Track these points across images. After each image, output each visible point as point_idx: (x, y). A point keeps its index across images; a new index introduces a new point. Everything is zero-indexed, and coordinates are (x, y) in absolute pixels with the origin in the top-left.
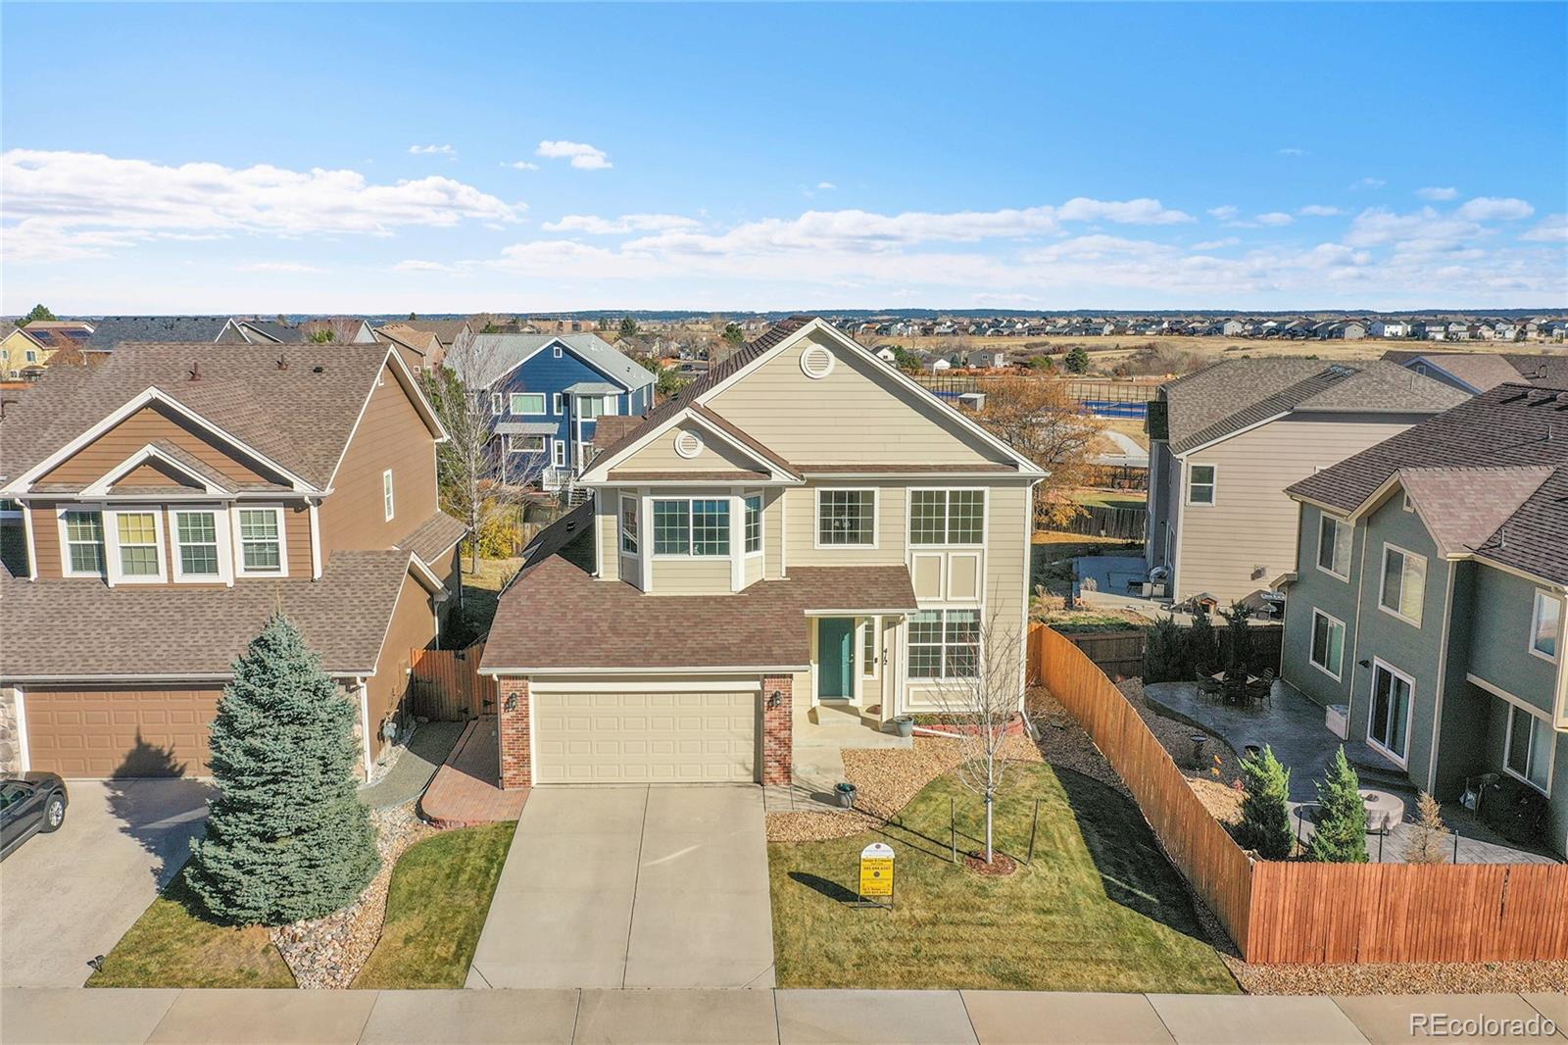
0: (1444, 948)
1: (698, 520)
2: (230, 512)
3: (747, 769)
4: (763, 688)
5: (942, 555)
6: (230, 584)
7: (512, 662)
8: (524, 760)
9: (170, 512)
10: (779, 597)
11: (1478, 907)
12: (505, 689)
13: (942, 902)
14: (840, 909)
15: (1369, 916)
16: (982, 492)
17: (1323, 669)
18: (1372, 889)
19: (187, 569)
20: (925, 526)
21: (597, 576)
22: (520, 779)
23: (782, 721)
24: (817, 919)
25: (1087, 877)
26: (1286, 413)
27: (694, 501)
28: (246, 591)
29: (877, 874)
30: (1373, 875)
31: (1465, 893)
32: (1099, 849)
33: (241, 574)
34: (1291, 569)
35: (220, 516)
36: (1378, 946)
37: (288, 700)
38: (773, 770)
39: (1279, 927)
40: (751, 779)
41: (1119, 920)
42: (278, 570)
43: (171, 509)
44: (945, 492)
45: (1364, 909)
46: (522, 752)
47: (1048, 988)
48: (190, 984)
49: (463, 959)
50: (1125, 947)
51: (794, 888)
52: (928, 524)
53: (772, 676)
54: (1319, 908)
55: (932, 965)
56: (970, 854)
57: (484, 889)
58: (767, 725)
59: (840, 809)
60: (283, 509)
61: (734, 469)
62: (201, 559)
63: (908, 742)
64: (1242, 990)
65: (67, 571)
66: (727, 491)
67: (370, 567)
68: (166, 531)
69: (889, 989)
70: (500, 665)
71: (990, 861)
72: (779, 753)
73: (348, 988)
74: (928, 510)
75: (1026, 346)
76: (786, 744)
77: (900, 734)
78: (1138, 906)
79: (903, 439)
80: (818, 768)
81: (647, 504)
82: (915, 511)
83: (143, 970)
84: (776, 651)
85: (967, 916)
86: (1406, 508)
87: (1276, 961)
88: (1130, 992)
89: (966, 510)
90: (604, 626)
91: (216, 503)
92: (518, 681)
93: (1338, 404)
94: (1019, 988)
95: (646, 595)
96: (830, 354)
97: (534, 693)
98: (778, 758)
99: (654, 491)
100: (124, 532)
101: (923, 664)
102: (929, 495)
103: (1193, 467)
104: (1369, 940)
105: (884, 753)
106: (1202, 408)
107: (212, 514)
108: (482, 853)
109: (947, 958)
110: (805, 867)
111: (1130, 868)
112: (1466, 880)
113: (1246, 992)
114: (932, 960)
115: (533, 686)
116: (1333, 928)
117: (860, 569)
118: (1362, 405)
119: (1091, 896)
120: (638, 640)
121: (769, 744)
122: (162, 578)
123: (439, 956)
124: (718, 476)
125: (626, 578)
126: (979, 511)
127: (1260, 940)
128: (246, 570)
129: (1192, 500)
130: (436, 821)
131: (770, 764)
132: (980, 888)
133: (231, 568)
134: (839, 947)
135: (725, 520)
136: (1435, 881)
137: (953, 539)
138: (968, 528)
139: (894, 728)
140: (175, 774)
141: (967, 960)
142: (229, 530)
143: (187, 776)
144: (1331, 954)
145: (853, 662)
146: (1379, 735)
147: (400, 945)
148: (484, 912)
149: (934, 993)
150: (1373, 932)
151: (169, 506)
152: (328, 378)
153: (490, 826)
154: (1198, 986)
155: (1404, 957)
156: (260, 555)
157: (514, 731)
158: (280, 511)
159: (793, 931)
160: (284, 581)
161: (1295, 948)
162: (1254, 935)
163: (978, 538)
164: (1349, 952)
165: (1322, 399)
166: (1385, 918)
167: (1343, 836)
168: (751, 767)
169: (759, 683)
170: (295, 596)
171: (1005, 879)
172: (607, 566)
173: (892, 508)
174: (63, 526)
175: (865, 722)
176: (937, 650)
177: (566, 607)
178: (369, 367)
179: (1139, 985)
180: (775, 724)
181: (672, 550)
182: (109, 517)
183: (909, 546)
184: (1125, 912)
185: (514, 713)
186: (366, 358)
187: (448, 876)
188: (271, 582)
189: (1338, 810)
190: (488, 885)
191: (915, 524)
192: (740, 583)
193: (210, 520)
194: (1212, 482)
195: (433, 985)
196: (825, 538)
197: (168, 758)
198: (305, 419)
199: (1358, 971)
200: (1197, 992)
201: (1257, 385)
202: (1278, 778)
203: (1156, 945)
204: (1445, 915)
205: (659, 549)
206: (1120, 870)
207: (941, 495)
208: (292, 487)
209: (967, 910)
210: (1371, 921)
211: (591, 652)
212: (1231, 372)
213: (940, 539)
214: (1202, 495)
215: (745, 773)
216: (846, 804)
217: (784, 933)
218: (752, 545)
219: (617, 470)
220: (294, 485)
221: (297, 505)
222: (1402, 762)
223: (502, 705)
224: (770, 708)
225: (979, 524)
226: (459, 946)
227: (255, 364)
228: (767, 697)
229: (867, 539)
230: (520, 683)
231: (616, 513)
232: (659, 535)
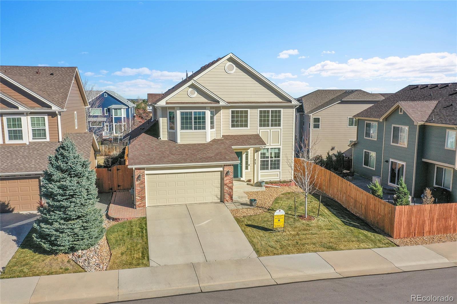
1: (195, 118)
2: (27, 117)
3: (218, 198)
4: (224, 170)
5: (269, 130)
6: (28, 144)
7: (140, 164)
8: (143, 198)
9: (4, 117)
10: (222, 143)
11: (455, 216)
12: (137, 173)
13: (297, 229)
14: (267, 234)
15: (427, 221)
16: (281, 110)
17: (368, 167)
18: (428, 212)
19: (10, 138)
20: (264, 123)
21: (160, 139)
22: (142, 205)
23: (230, 180)
24: (261, 236)
25: (336, 220)
26: (340, 102)
27: (194, 112)
28: (34, 146)
29: (279, 220)
30: (428, 208)
31: (451, 212)
32: (335, 213)
33: (31, 140)
35: (24, 119)
36: (429, 230)
37: (74, 167)
38: (227, 197)
39: (402, 226)
40: (219, 201)
41: (351, 230)
42: (46, 138)
43: (4, 116)
44: (269, 110)
45: (425, 219)
46: (143, 195)
47: (342, 250)
48: (43, 274)
49: (146, 258)
50: (358, 238)
51: (249, 229)
52: (264, 121)
53: (227, 165)
54: (413, 220)
55: (304, 246)
56: (299, 216)
57: (143, 237)
58: (225, 182)
60: (47, 116)
61: (207, 101)
62: (16, 135)
63: (263, 189)
64: (397, 245)
66: (205, 108)
67: (79, 138)
69: (294, 254)
70: (135, 164)
71: (307, 217)
72: (229, 191)
73: (106, 270)
74: (265, 116)
76: (231, 188)
77: (261, 186)
78: (354, 226)
79: (257, 93)
81: (178, 113)
82: (261, 116)
83: (21, 271)
84: (227, 157)
85: (307, 232)
86: (400, 113)
87: (402, 237)
88: (366, 249)
89: (276, 116)
90: (168, 153)
91: (22, 114)
92: (141, 170)
93: (354, 99)
94: (334, 250)
95: (179, 143)
96: (234, 66)
97: (146, 174)
98: (229, 193)
99: (181, 108)
101: (264, 166)
102: (265, 111)
103: (314, 118)
104: (427, 229)
105: (257, 192)
107: (20, 118)
108: (138, 227)
109: (308, 244)
110: (250, 223)
111: (347, 217)
112: (452, 208)
114: (303, 245)
115: (146, 172)
116: (417, 226)
118: (360, 99)
119: (340, 225)
120: (180, 156)
121: (226, 188)
123: (136, 258)
124: (202, 103)
125: (171, 139)
126: (280, 116)
127: (397, 231)
128: (33, 139)
129: (314, 128)
130: (116, 219)
131: (226, 195)
132: (307, 224)
133: (28, 138)
134: (272, 243)
135: (204, 118)
136: (444, 209)
137: (272, 126)
138: (277, 122)
139: (259, 185)
140: (10, 211)
141: (314, 244)
142: (26, 124)
143: (15, 212)
144: (417, 233)
145: (242, 166)
146: (393, 182)
147: (120, 255)
148: (147, 243)
149: (308, 254)
150: (428, 226)
151: (3, 115)
152: (56, 77)
153: (136, 219)
154: (384, 246)
155: (436, 233)
156: (38, 133)
157: (140, 188)
158: (46, 117)
159: (255, 240)
160: (48, 142)
161: (407, 233)
162: (396, 229)
163: (279, 125)
164: (422, 233)
165: (349, 98)
166: (431, 221)
168: (219, 197)
169: (222, 168)
170: (53, 147)
171: (313, 221)
172: (164, 136)
173: (253, 115)
176: (268, 161)
177: (153, 148)
178: (70, 74)
179: (368, 247)
180: (228, 181)
181: (187, 128)
183: (259, 128)
184: (352, 228)
185: (140, 182)
186: (68, 71)
187: (128, 234)
188: (43, 143)
190: (145, 235)
191: (261, 121)
192: (209, 140)
193: (20, 120)
194: (319, 123)
195: (138, 266)
196: (233, 126)
197: (7, 206)
198: (51, 88)
199: (425, 238)
201: (326, 97)
203: (366, 236)
204: (446, 219)
205: (182, 128)
206: (344, 218)
207: (268, 112)
208: (52, 108)
209: (306, 231)
210: (427, 222)
211: (166, 160)
213: (268, 126)
214: (317, 126)
215: (217, 199)
216: (254, 205)
217: (252, 241)
218: (212, 127)
219: (168, 101)
220: (52, 107)
221: (53, 115)
223: (136, 179)
224: (226, 176)
225: (280, 120)
226: (143, 254)
227: (28, 72)
228: (225, 172)
229: (246, 126)
230: (142, 171)
231: (167, 117)
232: (182, 123)
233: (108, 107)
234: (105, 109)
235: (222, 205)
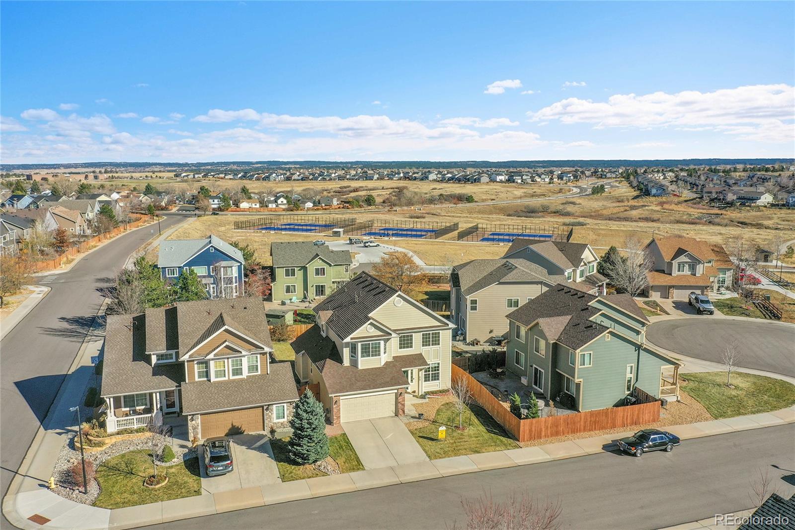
1: (372, 348)
2: (246, 358)
3: (393, 413)
4: (397, 392)
5: (430, 349)
6: (246, 378)
7: (337, 392)
8: (339, 417)
9: (229, 360)
10: (393, 366)
11: (563, 424)
12: (335, 400)
14: (434, 443)
15: (543, 428)
16: (439, 332)
17: (519, 366)
19: (233, 375)
20: (426, 343)
21: (344, 365)
22: (338, 422)
23: (403, 399)
24: (430, 445)
25: (482, 429)
26: (497, 283)
27: (371, 343)
28: (251, 380)
29: (442, 434)
30: (540, 420)
32: (482, 422)
33: (248, 374)
35: (244, 359)
36: (545, 435)
38: (401, 412)
39: (526, 433)
40: (394, 415)
41: (492, 437)
42: (258, 372)
46: (338, 415)
47: (483, 452)
49: (360, 464)
50: (495, 442)
51: (421, 439)
52: (426, 342)
53: (400, 388)
54: (533, 428)
57: (351, 449)
58: (399, 401)
59: (422, 420)
60: (260, 355)
61: (382, 334)
62: (237, 372)
63: (427, 400)
64: (521, 447)
65: (197, 379)
66: (380, 340)
68: (229, 365)
69: (453, 457)
70: (334, 393)
71: (461, 428)
72: (401, 407)
73: (340, 473)
74: (426, 338)
75: (340, 188)
76: (404, 405)
77: (425, 398)
78: (495, 433)
79: (420, 320)
80: (409, 410)
81: (360, 345)
82: (423, 338)
83: (293, 477)
84: (400, 382)
86: (540, 328)
87: (526, 440)
88: (499, 451)
89: (436, 337)
90: (354, 379)
91: (243, 356)
92: (338, 397)
93: (512, 279)
94: (478, 453)
95: (359, 369)
96: (402, 300)
97: (341, 400)
98: (402, 409)
99: (361, 341)
100: (216, 367)
101: (427, 379)
102: (426, 334)
103: (470, 300)
104: (543, 434)
105: (422, 404)
106: (469, 278)
107: (242, 359)
108: (343, 441)
109: (461, 449)
110: (421, 435)
111: (490, 425)
112: (560, 418)
114: (458, 450)
115: (341, 398)
116: (536, 432)
117: (410, 355)
118: (518, 279)
119: (485, 433)
121: (400, 405)
122: (226, 378)
123: (355, 464)
124: (378, 336)
125: (353, 365)
126: (439, 337)
128: (250, 373)
131: (400, 410)
132: (461, 434)
133: (245, 373)
134: (438, 450)
135: (379, 347)
137: (433, 345)
138: (436, 342)
139: (423, 397)
140: (242, 433)
141: (465, 449)
142: (245, 363)
143: (245, 433)
144: (536, 437)
146: (536, 384)
147: (343, 464)
149: (462, 457)
150: (544, 432)
151: (229, 358)
152: (250, 311)
153: (339, 435)
154: (512, 448)
155: (550, 436)
156: (253, 368)
157: (337, 410)
159: (427, 448)
160: (260, 375)
161: (529, 437)
162: (521, 436)
163: (439, 344)
164: (540, 437)
165: (507, 278)
166: (546, 428)
167: (534, 412)
169: (396, 390)
170: (266, 380)
171: (466, 431)
172: (346, 362)
173: (417, 338)
174: (196, 366)
175: (414, 396)
176: (429, 374)
177: (341, 374)
179: (501, 449)
180: (401, 400)
181: (366, 356)
182: (212, 363)
183: (422, 348)
184: (493, 435)
185: (337, 405)
186: (256, 302)
187: (340, 448)
188: (255, 376)
189: (532, 405)
191: (423, 342)
192: (383, 363)
193: (241, 361)
194: (477, 304)
195: (359, 470)
196: (401, 348)
197: (240, 429)
199: (541, 440)
202: (518, 399)
203: (501, 441)
204: (557, 426)
205: (362, 356)
206: (488, 426)
207: (429, 334)
209: (461, 439)
213: (429, 345)
214: (474, 308)
216: (422, 418)
217: (425, 449)
218: (385, 352)
219: (353, 337)
220: (264, 349)
221: (264, 354)
222: (542, 391)
223: (334, 404)
224: (400, 396)
225: (439, 340)
226: (357, 461)
227: (224, 307)
228: (399, 394)
229: (411, 347)
232: (362, 353)
233: (215, 265)
234: (211, 267)
235: (396, 418)
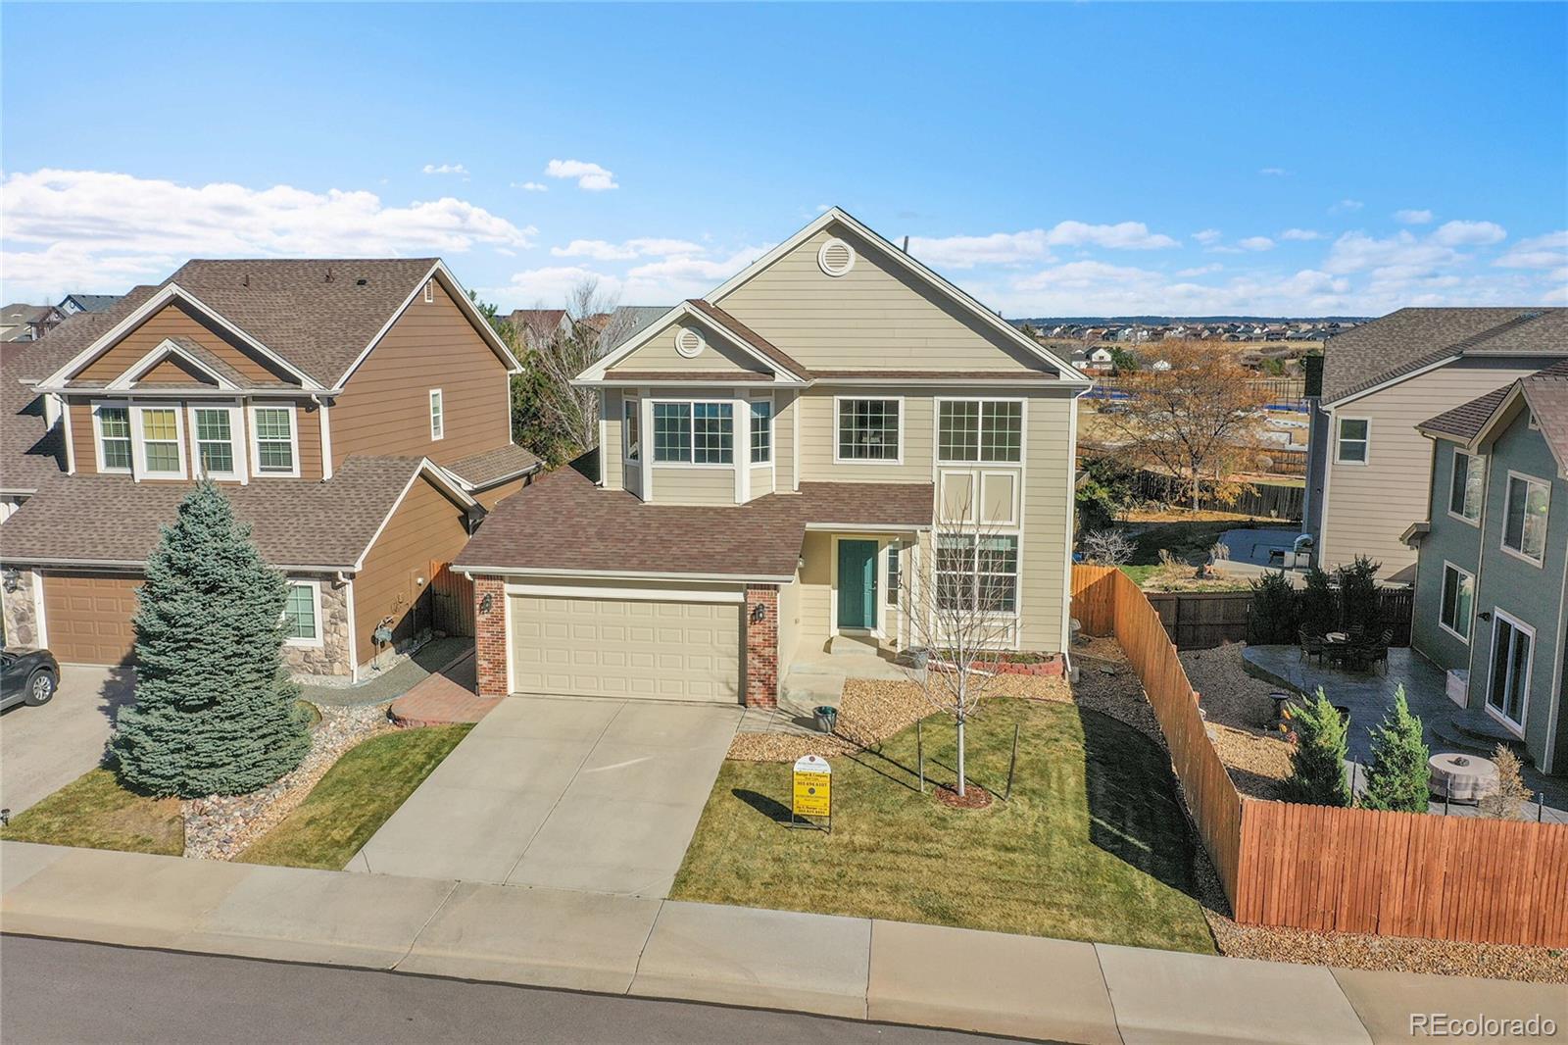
0: (1494, 925)
1: (700, 424)
2: (245, 411)
3: (731, 689)
4: (746, 600)
5: (974, 473)
7: (487, 561)
8: (500, 666)
9: (189, 408)
10: (784, 510)
11: (1540, 876)
12: (481, 588)
13: (890, 830)
14: (772, 827)
15: (1393, 878)
16: (1020, 404)
17: (1452, 631)
18: (1397, 844)
19: (205, 466)
20: (956, 442)
21: (601, 485)
22: (495, 686)
23: (766, 637)
24: (743, 835)
25: (1074, 818)
26: (1453, 358)
27: (695, 404)
28: (258, 490)
29: (812, 791)
30: (1399, 826)
31: (1522, 859)
32: (1101, 791)
33: (256, 473)
34: (1423, 519)
35: (235, 414)
36: (1405, 917)
38: (757, 690)
39: (1276, 882)
40: (735, 700)
41: (1095, 864)
42: (291, 470)
43: (191, 406)
44: (978, 403)
45: (1387, 868)
46: (497, 657)
47: (979, 927)
48: (84, 843)
49: (355, 844)
50: (1091, 892)
51: (733, 804)
52: (959, 439)
53: (755, 587)
54: (1327, 860)
55: (851, 891)
56: (943, 786)
57: (410, 782)
58: (750, 641)
59: (817, 733)
60: (294, 408)
61: (737, 369)
62: (218, 457)
63: (921, 675)
64: (1218, 950)
65: (101, 467)
66: (730, 392)
67: (380, 471)
68: (185, 426)
69: (795, 911)
70: (473, 563)
71: (962, 792)
72: (763, 672)
73: (230, 861)
74: (959, 423)
75: (1261, 351)
76: (771, 663)
77: (913, 666)
79: (930, 343)
80: (812, 694)
81: (647, 406)
82: (944, 423)
83: (46, 828)
84: (763, 560)
85: (914, 846)
86: (1531, 426)
87: (1274, 922)
88: (1077, 939)
89: (1001, 423)
90: (592, 531)
91: (230, 400)
92: (493, 582)
93: (1518, 348)
94: (945, 924)
95: (646, 504)
96: (850, 249)
97: (510, 595)
98: (762, 678)
99: (654, 392)
100: (149, 429)
102: (959, 407)
103: (1343, 421)
104: (1394, 907)
105: (893, 685)
106: (1363, 360)
107: (227, 411)
108: (427, 750)
109: (871, 886)
110: (754, 785)
111: (1131, 814)
112: (1523, 842)
113: (1222, 953)
114: (854, 886)
115: (508, 588)
116: (1347, 888)
117: (881, 486)
119: (1070, 840)
120: (620, 545)
121: (754, 662)
122: (182, 475)
123: (332, 839)
124: (719, 376)
125: (630, 488)
126: (1016, 424)
127: (1252, 896)
128: (262, 470)
129: (1341, 458)
130: (399, 720)
131: (753, 684)
132: (939, 818)
133: (246, 466)
134: (755, 865)
135: (728, 425)
136: (1481, 840)
137: (987, 456)
138: (1003, 442)
139: (907, 660)
141: (895, 889)
142: (243, 427)
144: (1344, 919)
145: (876, 590)
147: (302, 826)
148: (400, 802)
149: (840, 919)
150: (1399, 899)
151: (188, 403)
152: (369, 290)
153: (447, 726)
154: (1164, 941)
155: (1440, 932)
156: (274, 454)
157: (489, 634)
158: (292, 411)
159: (711, 845)
160: (295, 481)
161: (1297, 909)
162: (1244, 890)
163: (1015, 455)
164: (1367, 923)
165: (1498, 342)
166: (1414, 881)
168: (736, 687)
169: (742, 594)
170: (302, 496)
171: (974, 813)
172: (611, 478)
173: (917, 419)
174: (97, 421)
176: (969, 580)
177: (560, 513)
178: (410, 280)
179: (1091, 933)
180: (759, 640)
181: (673, 456)
182: (136, 413)
183: (937, 462)
184: (1104, 857)
185: (489, 616)
186: (410, 271)
187: (383, 769)
188: (283, 482)
189: (1393, 763)
190: (416, 779)
191: (944, 439)
192: (744, 495)
193: (224, 417)
194: (1365, 439)
195: (312, 865)
196: (845, 452)
198: (335, 326)
199: (1377, 943)
200: (1160, 947)
201: (1432, 335)
203: (1130, 894)
204: (1495, 883)
205: (659, 455)
206: (1117, 814)
207: (973, 407)
208: (301, 385)
209: (917, 841)
210: (1397, 883)
211: (569, 555)
212: (1404, 322)
213: (972, 455)
214: (1353, 452)
215: (728, 692)
216: (824, 728)
217: (701, 846)
218: (760, 453)
219: (615, 369)
220: (303, 384)
221: (306, 404)
223: (478, 606)
224: (753, 622)
225: (1016, 439)
226: (357, 832)
227: (305, 278)
228: (750, 610)
229: (892, 453)
230: (495, 583)
231: (621, 419)
232: (659, 440)
